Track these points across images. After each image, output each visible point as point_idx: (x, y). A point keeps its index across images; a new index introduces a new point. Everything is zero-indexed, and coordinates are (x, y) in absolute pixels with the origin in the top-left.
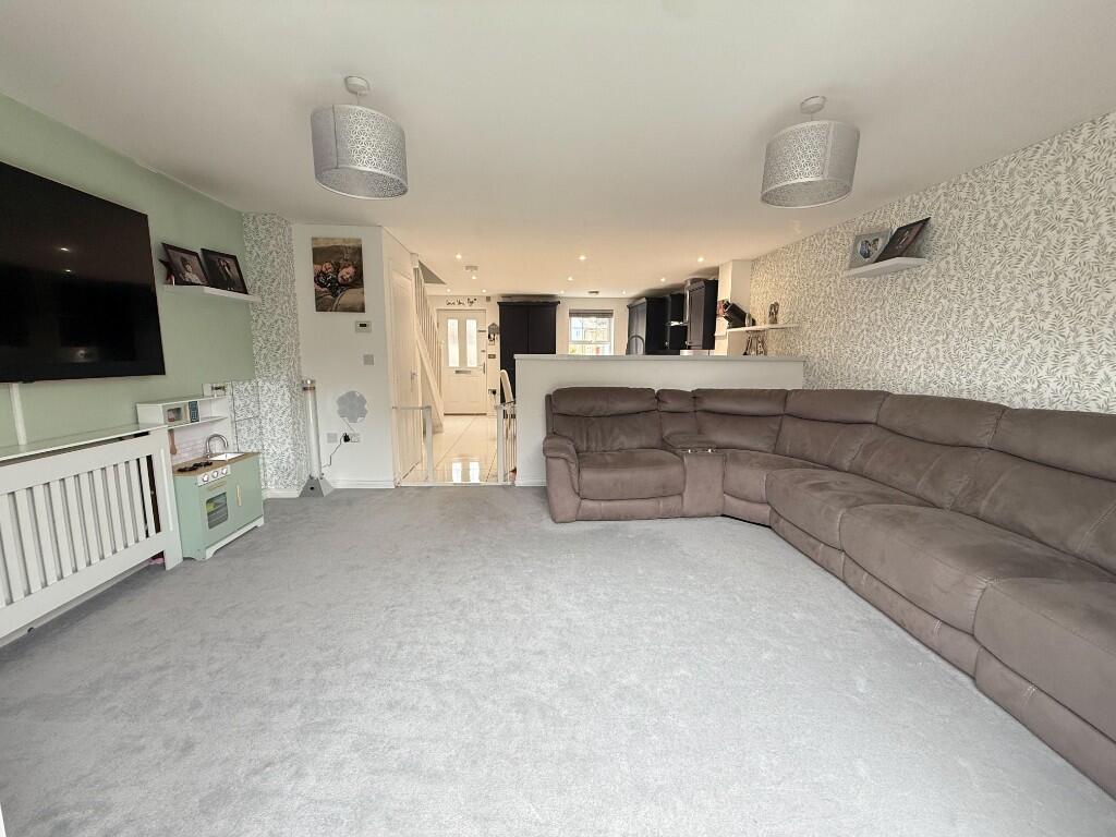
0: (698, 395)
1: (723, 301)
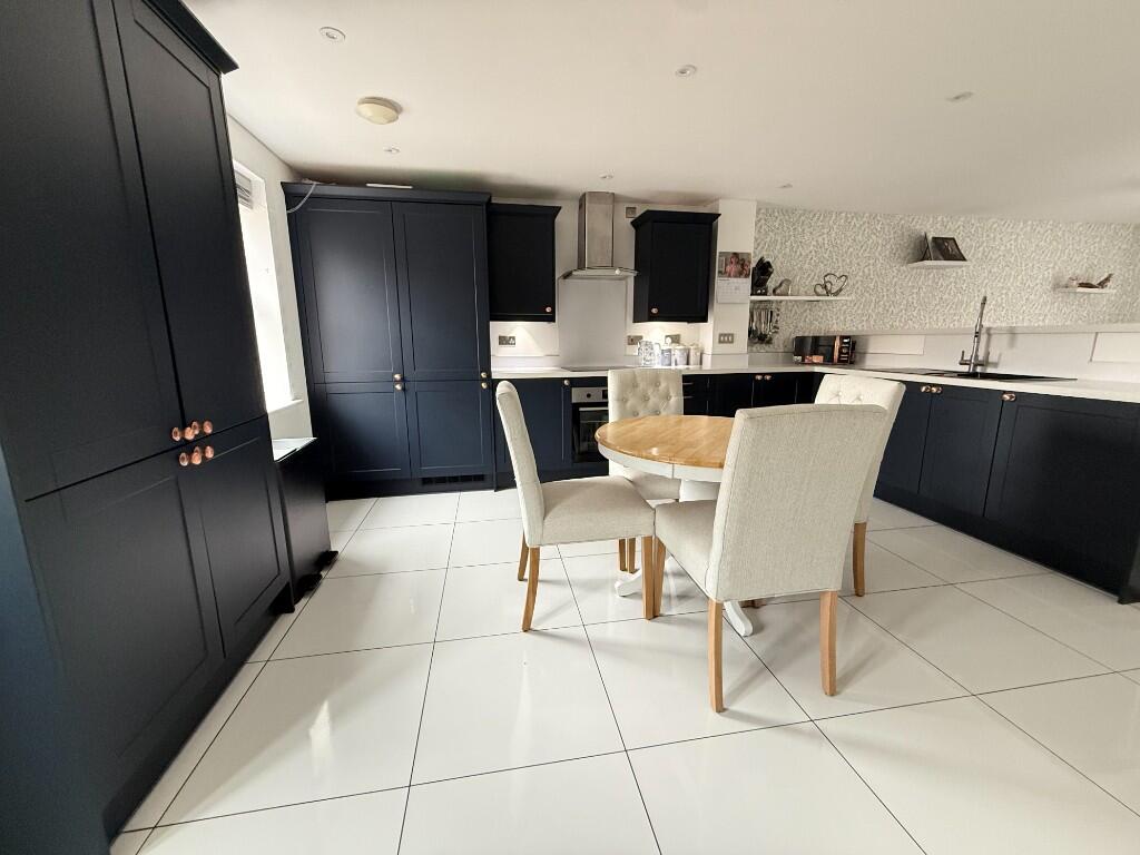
1: (736, 254)
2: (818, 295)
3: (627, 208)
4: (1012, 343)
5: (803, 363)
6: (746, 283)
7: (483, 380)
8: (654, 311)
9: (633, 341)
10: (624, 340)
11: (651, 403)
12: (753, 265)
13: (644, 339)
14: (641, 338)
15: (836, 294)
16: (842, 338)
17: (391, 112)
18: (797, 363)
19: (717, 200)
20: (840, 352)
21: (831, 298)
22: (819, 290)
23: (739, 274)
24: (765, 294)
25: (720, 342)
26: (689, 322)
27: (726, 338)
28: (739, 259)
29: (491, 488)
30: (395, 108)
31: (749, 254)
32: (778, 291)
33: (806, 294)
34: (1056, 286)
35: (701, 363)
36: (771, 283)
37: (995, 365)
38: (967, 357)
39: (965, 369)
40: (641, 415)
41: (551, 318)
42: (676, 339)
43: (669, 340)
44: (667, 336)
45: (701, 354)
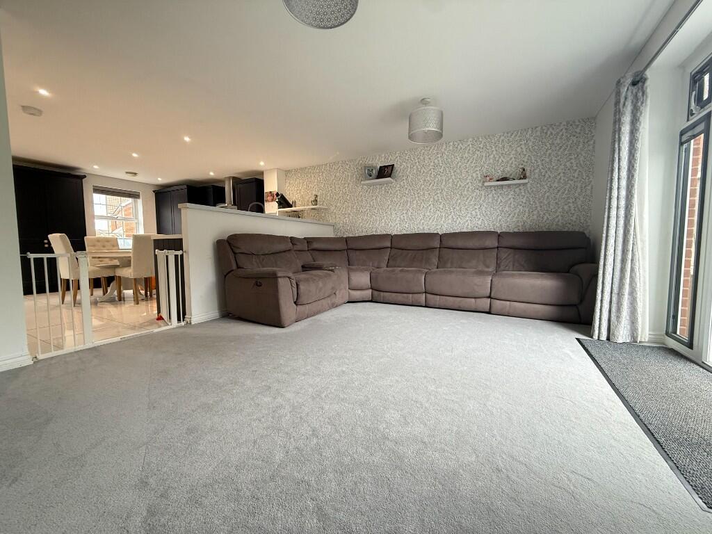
0: (309, 241)
6: (275, 204)
23: (272, 200)
28: (272, 194)
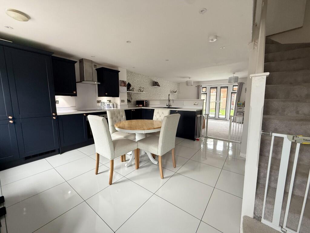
1: (123, 81)
2: (139, 92)
3: (94, 65)
4: (173, 102)
5: (138, 107)
6: (126, 88)
7: (54, 116)
8: (106, 94)
9: (99, 102)
10: (96, 102)
11: (119, 118)
12: (127, 84)
13: (102, 101)
14: (101, 101)
15: (142, 92)
16: (145, 101)
17: (26, 18)
18: (137, 107)
19: (118, 67)
20: (145, 104)
21: (141, 92)
22: (139, 90)
23: (124, 86)
24: (130, 91)
25: (122, 102)
26: (113, 97)
27: (122, 101)
28: (124, 82)
29: (59, 154)
30: (28, 17)
31: (126, 81)
32: (132, 90)
33: (136, 91)
34: (171, 92)
35: (117, 107)
36: (131, 88)
37: (171, 106)
38: (167, 105)
39: (167, 107)
40: (117, 121)
41: (75, 95)
42: (110, 101)
43: (108, 101)
44: (107, 101)
45: (117, 105)
